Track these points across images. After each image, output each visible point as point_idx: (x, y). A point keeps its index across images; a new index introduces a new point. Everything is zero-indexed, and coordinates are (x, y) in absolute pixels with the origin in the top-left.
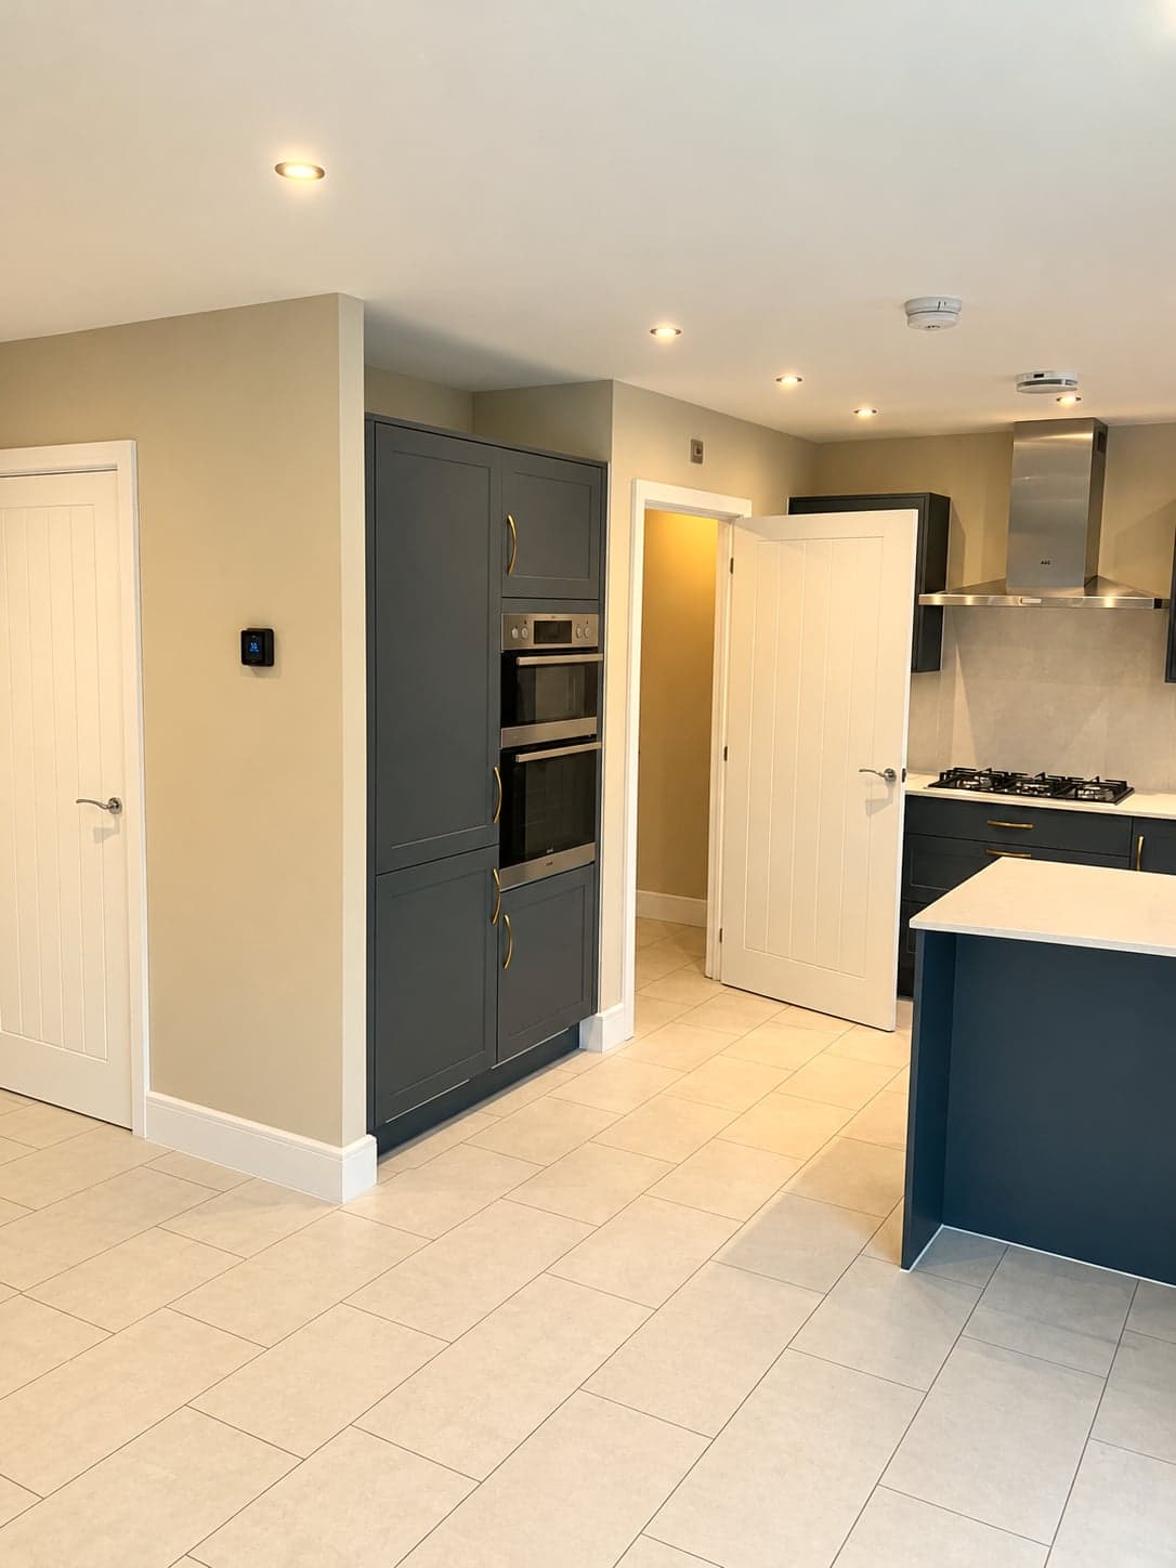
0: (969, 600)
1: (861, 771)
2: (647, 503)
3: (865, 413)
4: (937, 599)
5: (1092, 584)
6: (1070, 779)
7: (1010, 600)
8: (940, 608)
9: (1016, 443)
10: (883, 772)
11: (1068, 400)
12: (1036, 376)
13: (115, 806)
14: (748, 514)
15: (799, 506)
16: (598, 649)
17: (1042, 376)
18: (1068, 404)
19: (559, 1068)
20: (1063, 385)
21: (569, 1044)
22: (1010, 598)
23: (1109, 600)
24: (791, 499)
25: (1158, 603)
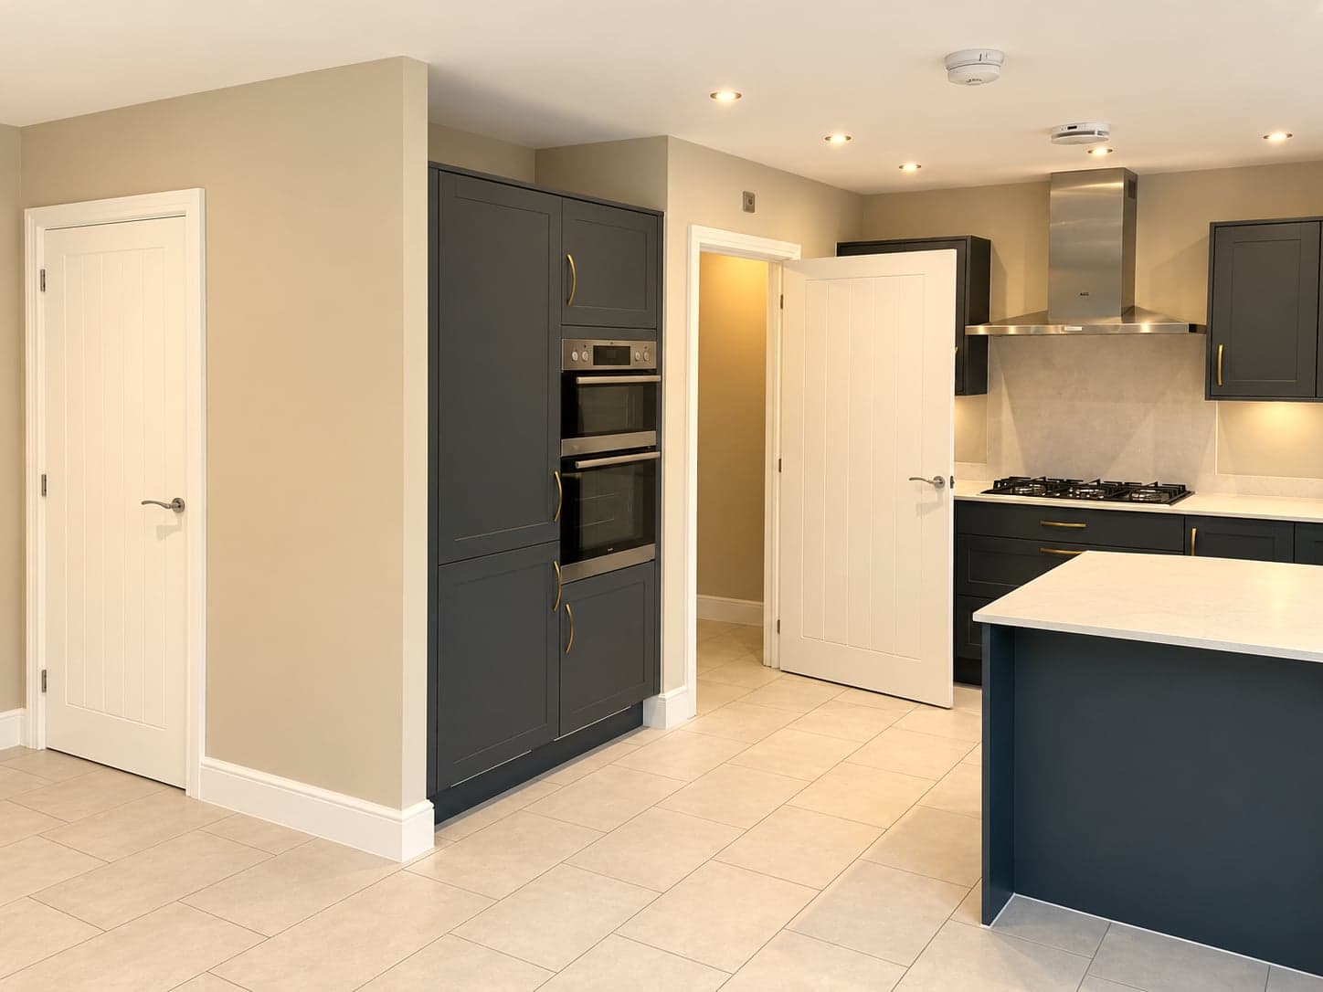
0: (1012, 330)
1: (911, 479)
2: (702, 246)
3: (910, 168)
4: (981, 330)
5: (1129, 313)
6: (1127, 484)
7: (1052, 329)
8: (985, 337)
9: (1053, 193)
10: (932, 480)
11: (1100, 152)
12: (1070, 128)
13: (178, 505)
14: (796, 256)
15: (845, 249)
16: (657, 370)
17: (1075, 127)
18: (1100, 156)
19: (625, 741)
20: (1096, 135)
21: (632, 720)
22: (1052, 326)
23: (1145, 326)
24: (838, 244)
25: (1193, 328)
